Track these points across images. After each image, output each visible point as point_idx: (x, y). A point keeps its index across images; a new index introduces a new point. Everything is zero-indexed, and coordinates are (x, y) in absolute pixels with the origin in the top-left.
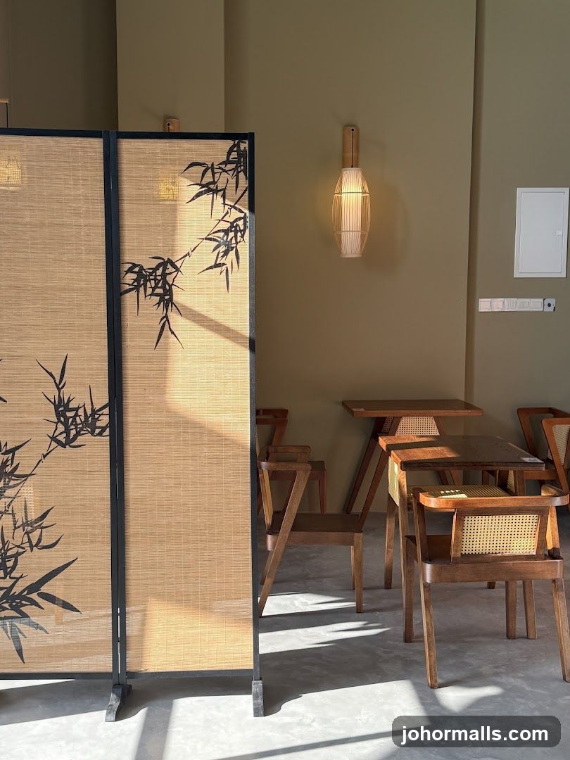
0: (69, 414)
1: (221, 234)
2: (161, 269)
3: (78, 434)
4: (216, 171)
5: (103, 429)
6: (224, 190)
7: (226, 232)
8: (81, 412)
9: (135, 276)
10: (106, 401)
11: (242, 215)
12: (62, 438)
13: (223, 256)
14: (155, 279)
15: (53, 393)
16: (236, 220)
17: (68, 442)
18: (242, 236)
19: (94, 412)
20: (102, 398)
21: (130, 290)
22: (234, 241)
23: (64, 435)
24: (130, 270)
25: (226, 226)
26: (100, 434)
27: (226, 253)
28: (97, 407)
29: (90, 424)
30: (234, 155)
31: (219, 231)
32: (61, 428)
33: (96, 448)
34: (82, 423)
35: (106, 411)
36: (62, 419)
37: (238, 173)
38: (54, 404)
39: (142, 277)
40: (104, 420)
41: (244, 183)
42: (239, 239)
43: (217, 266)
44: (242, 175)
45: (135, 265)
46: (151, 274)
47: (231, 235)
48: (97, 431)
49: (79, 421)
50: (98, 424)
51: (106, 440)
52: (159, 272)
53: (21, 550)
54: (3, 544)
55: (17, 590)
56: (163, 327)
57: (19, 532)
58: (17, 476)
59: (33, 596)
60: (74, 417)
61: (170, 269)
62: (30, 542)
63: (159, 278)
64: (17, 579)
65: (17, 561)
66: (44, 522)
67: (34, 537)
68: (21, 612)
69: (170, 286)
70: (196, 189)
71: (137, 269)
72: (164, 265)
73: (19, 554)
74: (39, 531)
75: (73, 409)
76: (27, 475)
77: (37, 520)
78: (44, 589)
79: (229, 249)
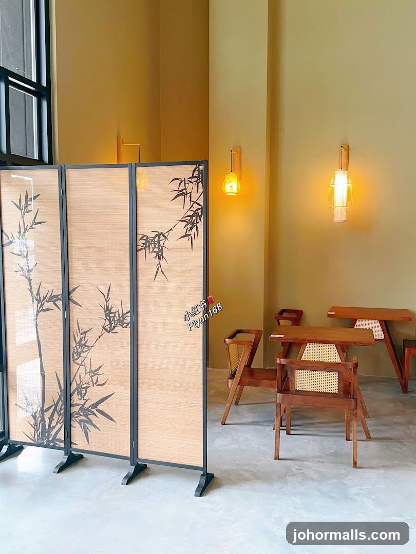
0: (111, 315)
1: (189, 218)
2: (157, 237)
3: (115, 326)
4: (186, 182)
5: (128, 324)
6: (191, 193)
7: (191, 217)
8: (117, 314)
9: (144, 242)
10: (129, 310)
11: (200, 207)
12: (108, 328)
13: (189, 231)
14: (154, 243)
15: (104, 304)
16: (197, 210)
17: (110, 330)
18: (200, 219)
19: (123, 315)
20: (127, 308)
21: (141, 249)
22: (195, 222)
23: (109, 326)
24: (141, 239)
25: (191, 213)
26: (126, 327)
27: (191, 229)
28: (125, 312)
29: (121, 322)
30: (196, 173)
31: (188, 216)
32: (107, 322)
33: (124, 334)
34: (117, 320)
35: (129, 314)
36: (108, 318)
37: (198, 183)
38: (104, 309)
39: (148, 242)
40: (128, 320)
41: (201, 189)
42: (198, 220)
43: (186, 236)
44: (200, 184)
45: (144, 236)
46: (152, 240)
47: (194, 218)
48: (125, 325)
49: (115, 319)
50: (125, 321)
51: (128, 330)
52: (156, 239)
53: (88, 385)
54: (81, 381)
55: (86, 406)
56: (158, 269)
57: (88, 376)
58: (87, 346)
59: (94, 410)
60: (114, 317)
61: (162, 238)
62: (92, 381)
63: (156, 243)
64: (87, 400)
65: (86, 391)
66: (100, 372)
67: (95, 379)
68: (88, 418)
69: (162, 247)
70: (176, 193)
71: (145, 238)
72: (159, 235)
73: (88, 387)
74: (97, 376)
75: (113, 313)
76: (92, 347)
77: (96, 371)
78: (99, 407)
79: (194, 226)
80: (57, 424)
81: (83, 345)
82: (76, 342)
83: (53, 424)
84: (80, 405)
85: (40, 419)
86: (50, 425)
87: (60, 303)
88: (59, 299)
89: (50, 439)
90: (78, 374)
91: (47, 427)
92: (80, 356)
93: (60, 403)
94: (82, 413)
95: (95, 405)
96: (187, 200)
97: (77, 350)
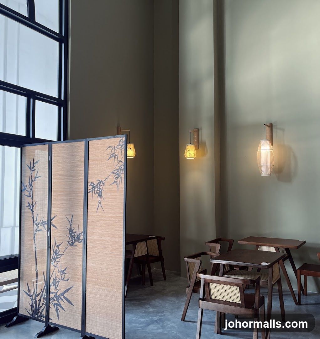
2: (99, 184)
3: (75, 242)
4: (115, 149)
5: (82, 240)
6: (118, 155)
7: (118, 170)
8: (76, 234)
9: (92, 187)
10: (82, 231)
14: (97, 188)
15: (69, 227)
16: (122, 165)
17: (72, 245)
19: (80, 234)
20: (81, 229)
21: (90, 192)
22: (120, 173)
23: (71, 242)
24: (90, 185)
25: (118, 168)
26: (81, 242)
27: (118, 178)
28: (80, 233)
29: (78, 238)
30: (121, 143)
31: (116, 170)
32: (71, 239)
33: (79, 247)
35: (82, 234)
36: (71, 236)
38: (69, 231)
39: (94, 187)
40: (82, 238)
41: (123, 152)
43: (115, 182)
44: (123, 149)
45: (92, 183)
46: (96, 186)
47: (120, 171)
49: (75, 237)
50: (80, 238)
51: (82, 245)
52: (98, 185)
53: (59, 280)
54: (55, 277)
55: (58, 294)
56: (99, 204)
57: (59, 274)
58: (59, 254)
59: (62, 297)
60: (74, 236)
61: (102, 184)
62: (62, 278)
64: (58, 290)
65: (58, 284)
66: (66, 272)
67: (63, 276)
68: (58, 302)
69: (101, 190)
70: (110, 156)
71: (92, 184)
72: (100, 182)
73: (59, 282)
74: (64, 274)
75: (74, 233)
76: (62, 255)
77: (64, 271)
78: (65, 295)
79: (119, 176)
80: (42, 305)
81: (56, 253)
82: (53, 251)
83: (40, 305)
84: (54, 293)
85: (34, 301)
86: (39, 305)
87: (46, 226)
88: (46, 224)
89: (39, 315)
90: (54, 273)
91: (37, 307)
92: (56, 261)
93: (45, 291)
94: (55, 299)
95: (63, 294)
96: (116, 160)
97: (54, 256)
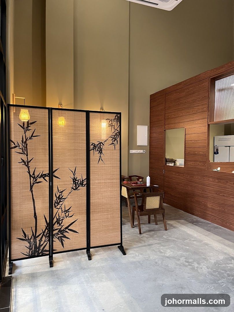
0: (76, 182)
1: (113, 136)
4: (112, 121)
5: (85, 185)
6: (114, 125)
7: (115, 136)
8: (79, 181)
10: (86, 178)
14: (98, 147)
16: (117, 133)
17: (76, 189)
19: (83, 181)
20: (85, 177)
21: (92, 150)
23: (75, 187)
24: (92, 145)
25: (114, 134)
26: (84, 186)
27: (114, 141)
28: (83, 179)
29: (82, 184)
30: (116, 117)
32: (75, 185)
33: (83, 190)
34: (80, 184)
35: (86, 180)
36: (75, 183)
38: (73, 179)
39: (95, 146)
40: (85, 183)
41: (119, 124)
42: (117, 137)
43: (112, 144)
44: (118, 122)
45: (93, 144)
46: (97, 146)
48: (83, 185)
49: (79, 183)
52: (99, 145)
54: (59, 217)
55: (62, 229)
56: (100, 158)
57: (63, 213)
58: (63, 198)
59: (67, 230)
61: (102, 144)
62: (66, 216)
63: (99, 147)
64: (63, 226)
65: (62, 221)
66: (70, 210)
67: (67, 214)
68: (63, 235)
69: (102, 149)
70: (108, 125)
71: (94, 145)
72: (100, 143)
73: (63, 219)
74: (68, 213)
75: (77, 180)
76: (65, 198)
77: (68, 210)
78: (69, 228)
79: (115, 140)
80: (44, 243)
81: (59, 198)
82: (56, 197)
83: (42, 243)
84: (59, 229)
85: (33, 242)
86: (40, 243)
87: (47, 178)
88: (47, 176)
89: (40, 252)
90: (58, 214)
91: (38, 246)
92: (59, 204)
93: (47, 231)
94: (60, 233)
95: (67, 228)
96: (113, 128)
97: (57, 201)
